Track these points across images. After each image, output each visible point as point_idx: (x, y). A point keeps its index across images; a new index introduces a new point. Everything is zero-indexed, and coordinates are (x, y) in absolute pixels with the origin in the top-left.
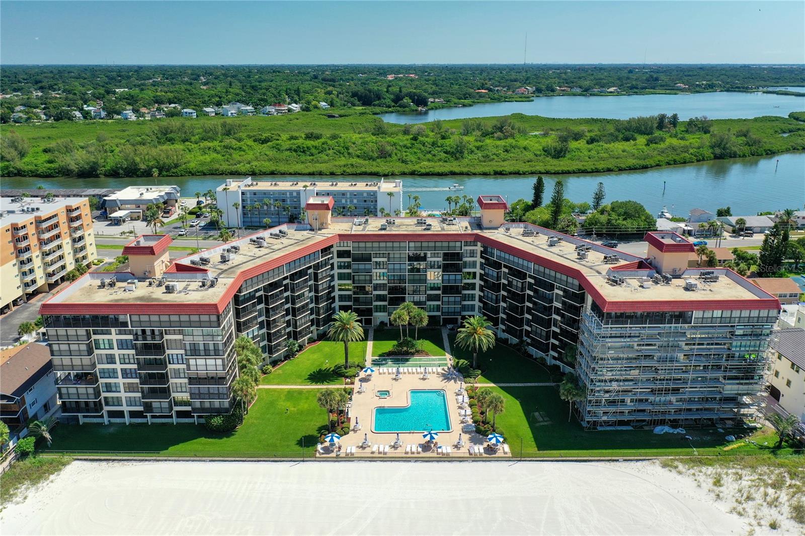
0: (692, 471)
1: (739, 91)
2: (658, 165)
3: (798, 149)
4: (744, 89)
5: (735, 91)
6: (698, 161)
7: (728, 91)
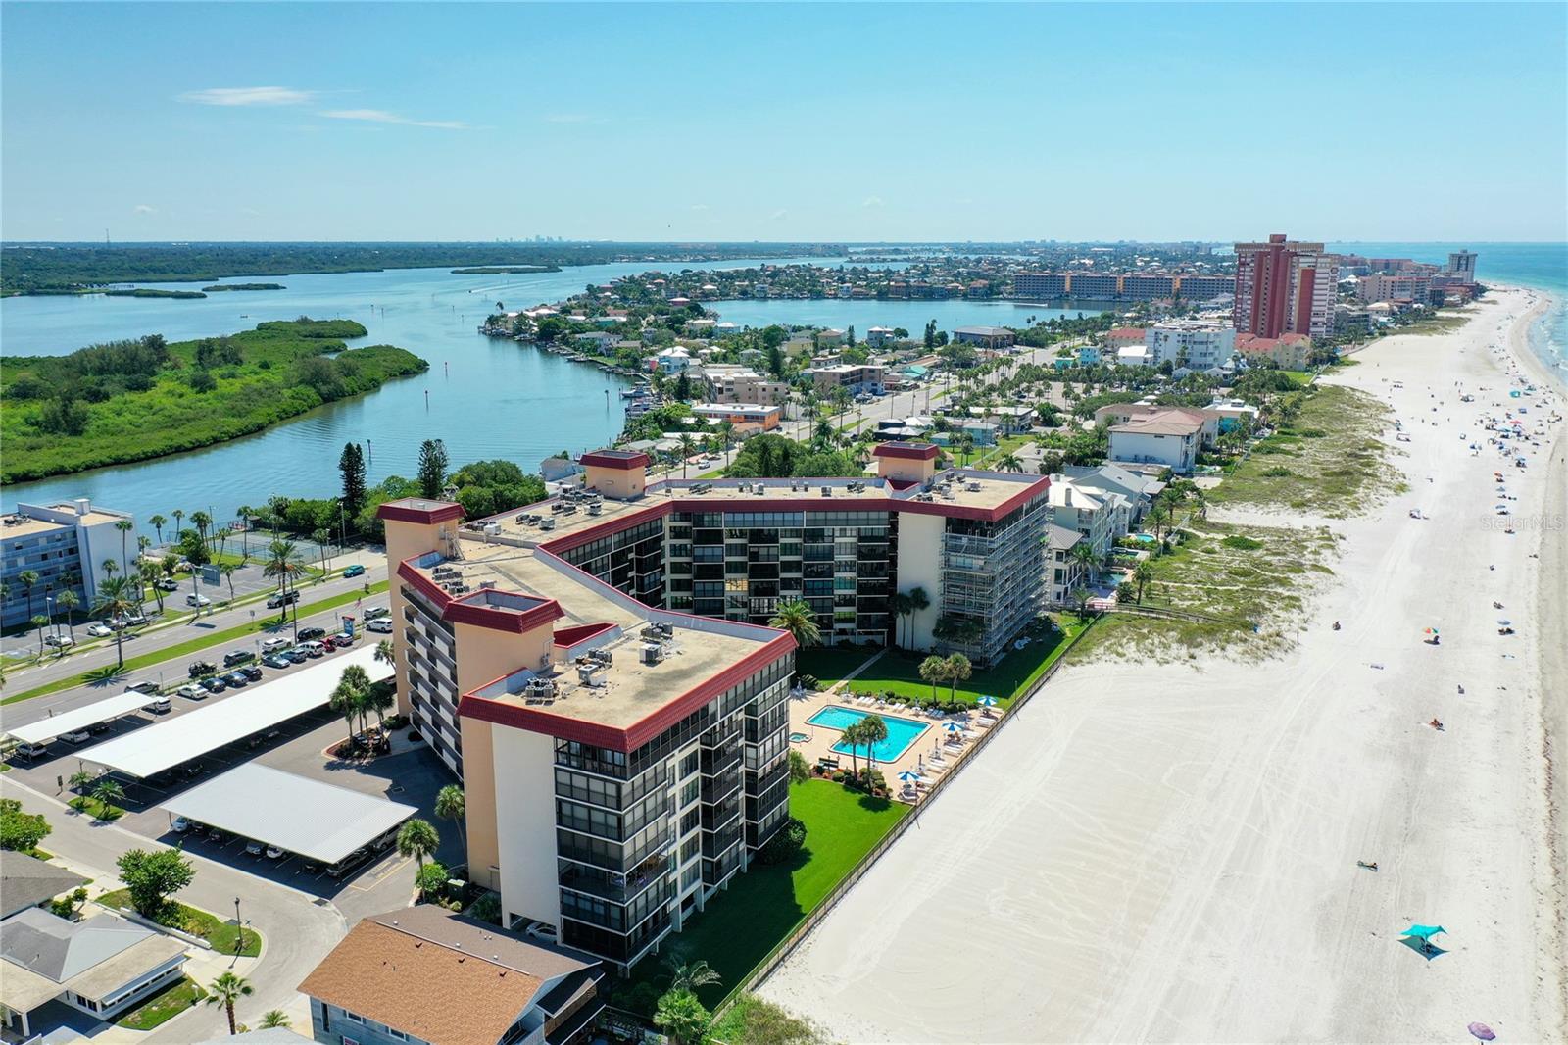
0: (1093, 658)
1: (58, 294)
2: (272, 422)
3: (395, 376)
4: (68, 290)
5: (48, 294)
6: (310, 407)
7: (32, 293)
